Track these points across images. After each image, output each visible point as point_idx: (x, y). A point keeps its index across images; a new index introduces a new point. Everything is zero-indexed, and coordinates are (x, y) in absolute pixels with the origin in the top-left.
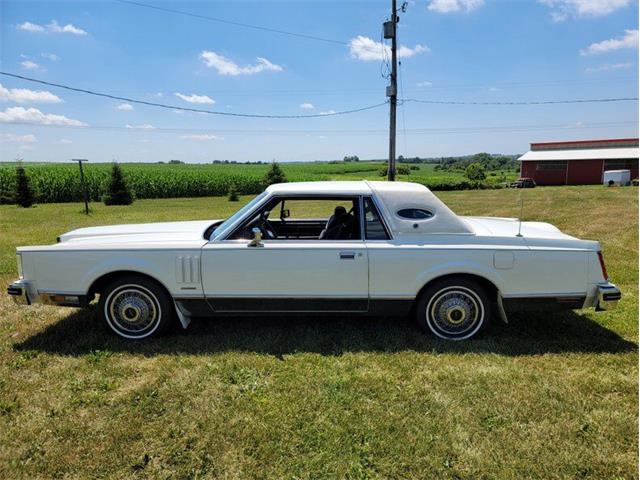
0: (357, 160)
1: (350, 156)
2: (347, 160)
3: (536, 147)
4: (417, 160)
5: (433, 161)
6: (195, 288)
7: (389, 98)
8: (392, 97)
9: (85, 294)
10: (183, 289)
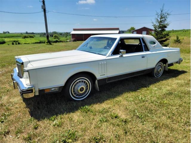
0: (9, 33)
1: (5, 31)
2: (4, 33)
3: (75, 30)
4: (33, 33)
5: (39, 34)
6: (104, 75)
7: (43, 10)
8: (44, 9)
9: (64, 85)
10: (101, 75)
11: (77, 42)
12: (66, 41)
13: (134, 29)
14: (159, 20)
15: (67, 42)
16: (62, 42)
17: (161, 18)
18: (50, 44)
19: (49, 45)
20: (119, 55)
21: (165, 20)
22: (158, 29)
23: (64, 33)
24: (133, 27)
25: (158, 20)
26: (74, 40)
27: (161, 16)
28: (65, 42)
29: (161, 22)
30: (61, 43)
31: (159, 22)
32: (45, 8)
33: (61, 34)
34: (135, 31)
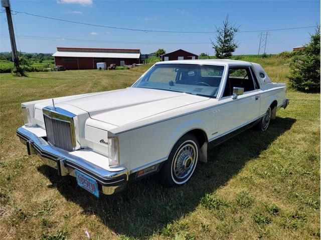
3: (60, 49)
6: (217, 133)
7: (4, 8)
8: (6, 8)
9: (167, 159)
10: (213, 134)
11: (67, 71)
12: (44, 69)
13: (164, 53)
14: (223, 39)
15: (47, 71)
16: (37, 71)
17: (226, 36)
18: (23, 75)
19: (19, 76)
20: (232, 97)
21: (231, 39)
22: (221, 53)
23: (36, 54)
24: (161, 49)
25: (220, 39)
26: (61, 67)
27: (225, 33)
28: (42, 71)
29: (226, 41)
30: (35, 72)
31: (222, 42)
32: (9, 4)
33: (29, 56)
34: (167, 55)
